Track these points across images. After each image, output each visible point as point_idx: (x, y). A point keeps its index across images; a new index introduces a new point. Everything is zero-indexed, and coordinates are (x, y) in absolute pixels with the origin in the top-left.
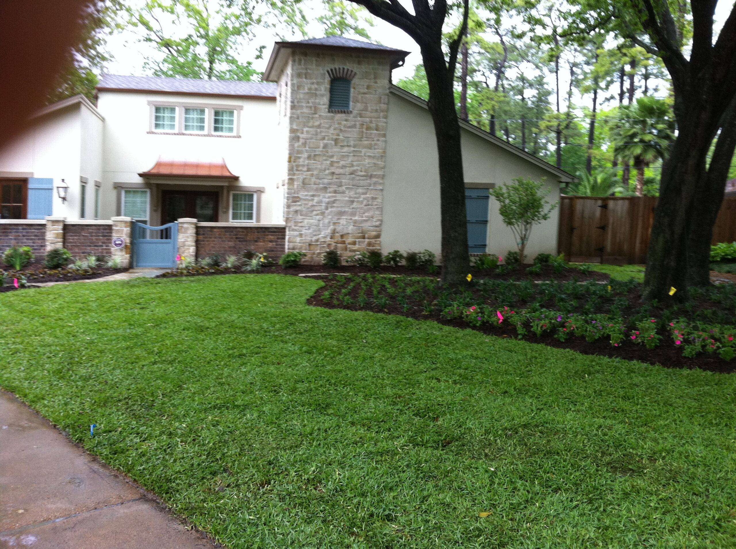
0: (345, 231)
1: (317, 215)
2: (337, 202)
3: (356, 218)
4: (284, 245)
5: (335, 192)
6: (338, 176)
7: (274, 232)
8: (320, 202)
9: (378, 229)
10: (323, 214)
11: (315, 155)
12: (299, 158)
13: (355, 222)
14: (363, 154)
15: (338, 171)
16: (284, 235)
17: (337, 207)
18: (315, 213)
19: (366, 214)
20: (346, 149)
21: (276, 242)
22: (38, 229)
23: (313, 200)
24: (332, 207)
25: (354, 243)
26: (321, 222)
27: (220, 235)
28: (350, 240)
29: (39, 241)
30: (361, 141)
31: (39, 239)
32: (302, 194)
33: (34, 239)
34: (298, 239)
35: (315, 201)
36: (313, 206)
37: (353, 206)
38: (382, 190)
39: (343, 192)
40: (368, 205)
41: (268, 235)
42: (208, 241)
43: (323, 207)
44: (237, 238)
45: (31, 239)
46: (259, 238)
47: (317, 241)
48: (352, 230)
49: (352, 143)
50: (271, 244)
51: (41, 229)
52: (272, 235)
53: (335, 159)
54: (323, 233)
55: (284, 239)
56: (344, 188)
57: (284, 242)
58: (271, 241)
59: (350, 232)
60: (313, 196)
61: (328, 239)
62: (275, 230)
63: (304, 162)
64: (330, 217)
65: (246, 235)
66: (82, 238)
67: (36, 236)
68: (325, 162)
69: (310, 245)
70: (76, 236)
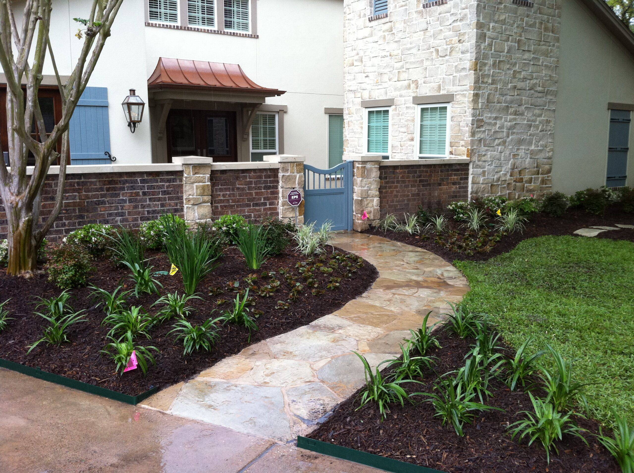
0: (523, 166)
1: (498, 145)
2: (518, 127)
3: (533, 147)
4: (467, 187)
5: (515, 113)
6: (519, 92)
7: (458, 170)
8: (501, 127)
9: (550, 161)
10: (504, 142)
11: (500, 62)
12: (485, 64)
13: (532, 153)
14: (540, 63)
15: (520, 85)
16: (468, 174)
17: (517, 133)
18: (497, 142)
19: (541, 142)
20: (527, 56)
21: (459, 183)
22: (169, 181)
23: (496, 124)
24: (513, 133)
25: (530, 181)
26: (503, 154)
27: (403, 177)
28: (526, 177)
29: (172, 202)
30: (539, 45)
31: (170, 199)
32: (486, 116)
33: (165, 199)
34: (481, 179)
35: (498, 126)
36: (496, 132)
37: (531, 132)
38: (554, 111)
39: (522, 114)
40: (543, 131)
41: (451, 175)
42: (390, 187)
43: (505, 134)
44: (420, 181)
45: (159, 200)
46: (442, 180)
47: (498, 180)
48: (529, 163)
49: (532, 48)
50: (454, 186)
51: (174, 180)
52: (455, 175)
53: (517, 68)
54: (503, 169)
55: (467, 179)
56: (523, 108)
57: (467, 183)
58: (454, 184)
59: (527, 166)
60: (496, 118)
61: (508, 177)
62: (458, 167)
63: (489, 70)
64: (510, 147)
65: (430, 176)
66: (236, 192)
67: (164, 193)
68: (508, 72)
69: (492, 185)
70: (226, 189)
